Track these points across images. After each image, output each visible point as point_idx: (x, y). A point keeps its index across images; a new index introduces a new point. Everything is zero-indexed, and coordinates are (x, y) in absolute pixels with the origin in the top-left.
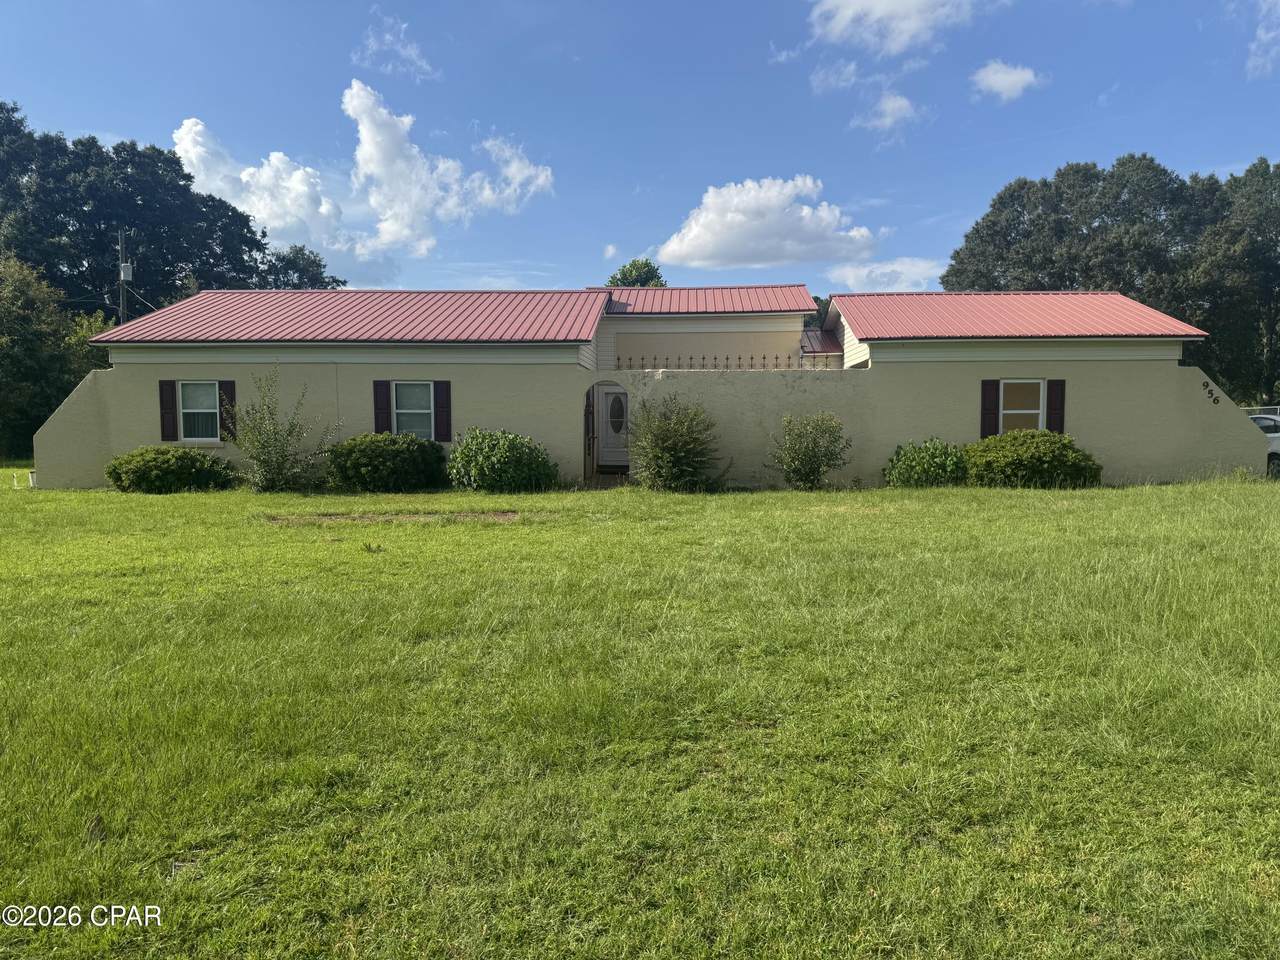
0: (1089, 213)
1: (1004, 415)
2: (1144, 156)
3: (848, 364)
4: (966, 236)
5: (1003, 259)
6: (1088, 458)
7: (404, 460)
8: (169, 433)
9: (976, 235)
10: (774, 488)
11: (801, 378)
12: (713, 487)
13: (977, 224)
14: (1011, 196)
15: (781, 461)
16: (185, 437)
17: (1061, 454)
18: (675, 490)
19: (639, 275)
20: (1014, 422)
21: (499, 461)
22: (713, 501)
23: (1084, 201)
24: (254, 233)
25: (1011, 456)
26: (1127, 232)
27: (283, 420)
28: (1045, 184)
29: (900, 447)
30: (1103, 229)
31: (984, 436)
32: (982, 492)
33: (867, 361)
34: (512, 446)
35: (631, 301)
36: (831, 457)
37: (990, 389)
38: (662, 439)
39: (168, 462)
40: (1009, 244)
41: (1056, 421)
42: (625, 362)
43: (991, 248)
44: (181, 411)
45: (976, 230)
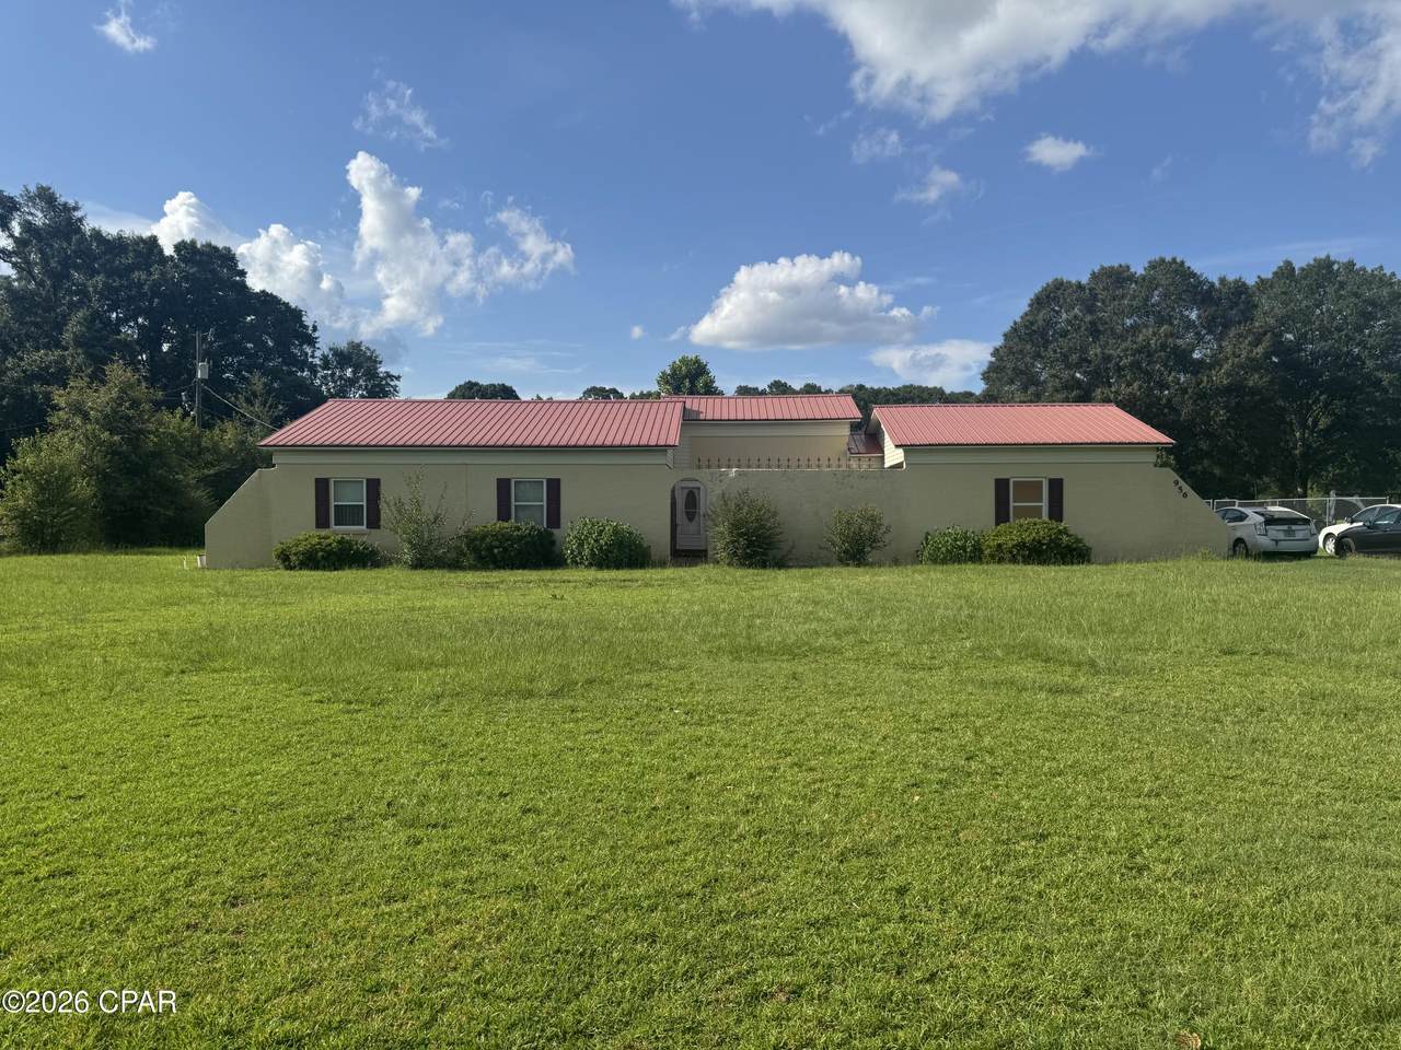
0: (1120, 313)
1: (1014, 507)
2: (1174, 260)
3: (887, 464)
4: (1005, 335)
5: (1042, 358)
6: (1078, 541)
7: (527, 543)
8: (322, 522)
9: (1014, 334)
10: (828, 565)
11: (849, 476)
12: (781, 564)
13: (1015, 323)
14: (1048, 297)
15: (834, 545)
16: (336, 525)
17: (1057, 538)
18: (750, 566)
19: (689, 371)
20: (1021, 512)
21: (606, 544)
22: (781, 574)
23: (1116, 303)
24: (306, 327)
25: (1016, 539)
26: (1154, 334)
27: (428, 512)
28: (1080, 286)
29: (928, 534)
30: (1135, 329)
31: (997, 524)
32: (993, 567)
33: (902, 463)
34: (616, 531)
35: (702, 409)
36: (874, 541)
37: (1002, 486)
38: (736, 526)
39: (330, 545)
40: (1047, 343)
41: (1056, 512)
42: (704, 463)
43: (1029, 347)
44: (333, 504)
45: (1015, 329)
